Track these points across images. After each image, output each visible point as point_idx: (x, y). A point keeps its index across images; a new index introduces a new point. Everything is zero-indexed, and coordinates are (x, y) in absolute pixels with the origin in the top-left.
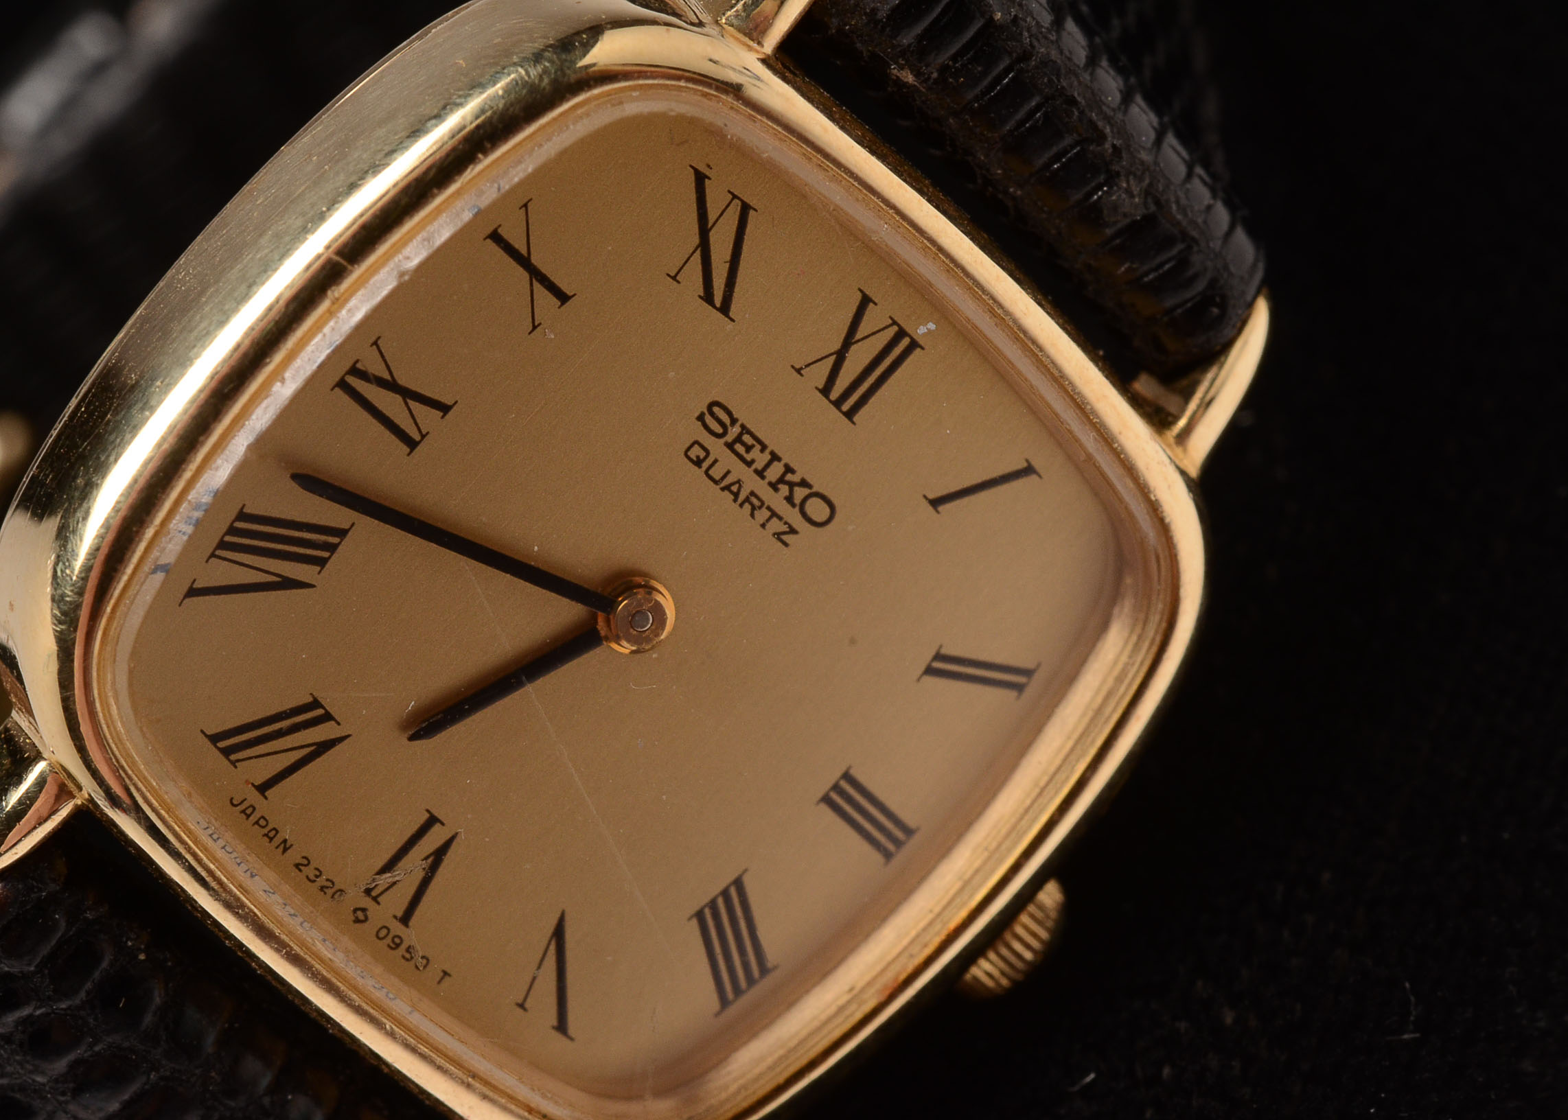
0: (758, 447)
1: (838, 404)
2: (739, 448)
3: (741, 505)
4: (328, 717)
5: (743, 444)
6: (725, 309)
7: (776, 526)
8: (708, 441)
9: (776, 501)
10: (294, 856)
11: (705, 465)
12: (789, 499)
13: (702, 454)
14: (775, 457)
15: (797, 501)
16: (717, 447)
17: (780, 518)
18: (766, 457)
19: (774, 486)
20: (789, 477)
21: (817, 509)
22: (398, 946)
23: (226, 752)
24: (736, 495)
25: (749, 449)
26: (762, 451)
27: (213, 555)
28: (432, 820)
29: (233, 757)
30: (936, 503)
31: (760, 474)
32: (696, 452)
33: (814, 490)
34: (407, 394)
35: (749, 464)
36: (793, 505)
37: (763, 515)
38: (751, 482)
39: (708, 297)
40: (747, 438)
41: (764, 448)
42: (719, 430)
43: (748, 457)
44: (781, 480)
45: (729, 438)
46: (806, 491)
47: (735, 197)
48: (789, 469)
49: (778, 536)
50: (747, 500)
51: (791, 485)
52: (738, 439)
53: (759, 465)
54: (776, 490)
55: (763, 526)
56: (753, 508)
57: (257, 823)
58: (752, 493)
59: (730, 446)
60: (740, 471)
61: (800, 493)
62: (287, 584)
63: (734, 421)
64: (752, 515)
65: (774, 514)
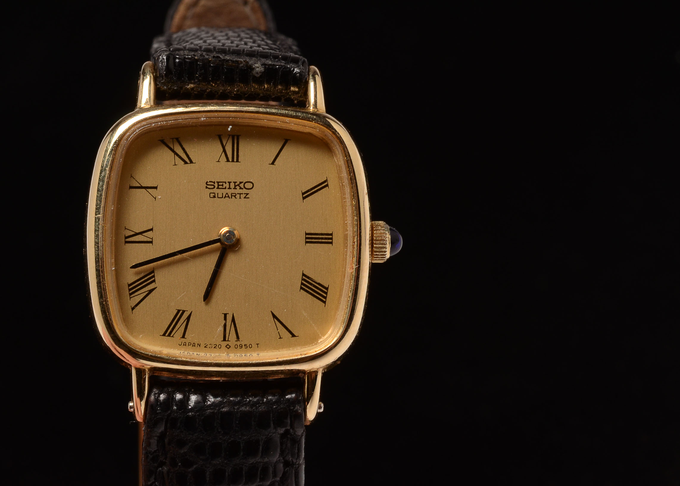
0: (224, 183)
1: (233, 161)
2: (220, 187)
3: (231, 198)
4: (184, 312)
5: (220, 185)
6: (191, 162)
7: (243, 196)
8: (212, 191)
9: (238, 191)
10: (203, 345)
11: (216, 196)
12: (241, 188)
13: (214, 195)
14: (230, 183)
15: (243, 187)
16: (216, 191)
17: (242, 194)
18: (228, 184)
19: (235, 188)
20: (236, 184)
21: (249, 186)
22: (242, 346)
23: (169, 335)
24: (228, 197)
25: (222, 185)
26: (226, 183)
27: (130, 298)
28: (225, 315)
29: (172, 335)
30: (273, 163)
31: (230, 188)
32: (212, 195)
33: (244, 182)
34: (141, 233)
35: (225, 188)
36: (242, 189)
37: (238, 196)
38: (230, 192)
39: (186, 163)
41: (225, 183)
42: (213, 187)
43: (224, 187)
44: (235, 186)
45: (216, 186)
46: (243, 184)
47: (173, 139)
48: (235, 183)
49: (245, 198)
50: (232, 196)
51: (238, 185)
52: (218, 185)
53: (228, 187)
54: (236, 189)
55: (240, 198)
56: (235, 196)
57: (189, 345)
58: (232, 194)
59: (218, 188)
60: (224, 192)
61: (242, 185)
62: (151, 291)
63: (214, 183)
64: (236, 198)
65: (240, 194)
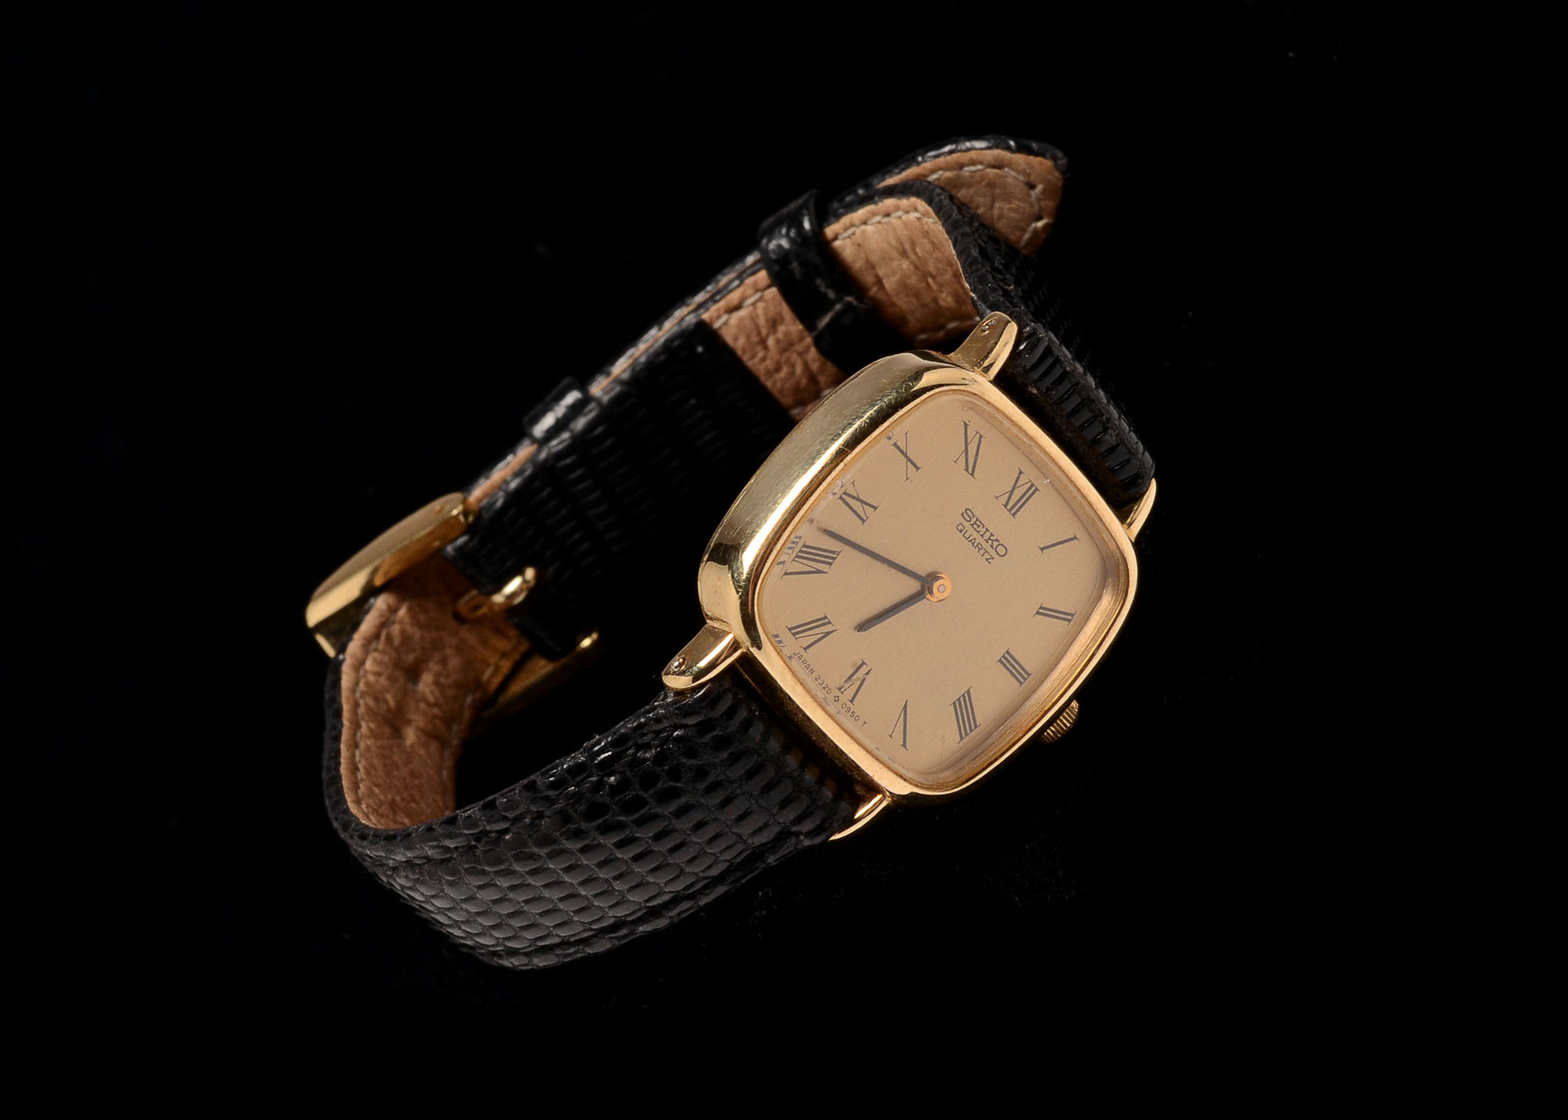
0: (982, 526)
1: (1010, 510)
2: (975, 526)
3: (975, 548)
4: (829, 622)
5: (977, 524)
6: (972, 474)
7: (986, 556)
8: (966, 524)
9: (987, 546)
10: (815, 675)
11: (963, 532)
12: (992, 546)
13: (962, 528)
14: (987, 530)
15: (994, 547)
16: (967, 525)
17: (988, 553)
18: (985, 530)
19: (987, 541)
20: (992, 538)
21: (1001, 550)
22: (849, 711)
23: (794, 634)
24: (973, 544)
25: (978, 526)
26: (983, 527)
27: (794, 560)
28: (863, 663)
29: (796, 636)
30: (1042, 549)
31: (982, 536)
32: (960, 527)
33: (1001, 543)
34: (863, 502)
35: (978, 532)
36: (993, 548)
37: (982, 551)
38: (979, 540)
39: (967, 470)
40: (978, 522)
42: (969, 519)
43: (978, 530)
44: (989, 539)
45: (972, 522)
46: (997, 543)
47: (977, 433)
48: (992, 535)
49: (987, 559)
50: (977, 546)
51: (993, 540)
52: (975, 523)
53: (981, 533)
54: (987, 542)
55: (982, 556)
56: (979, 549)
57: (803, 662)
58: (979, 544)
59: (972, 525)
60: (975, 535)
61: (996, 544)
62: (819, 572)
63: (974, 516)
64: (979, 552)
65: (986, 552)
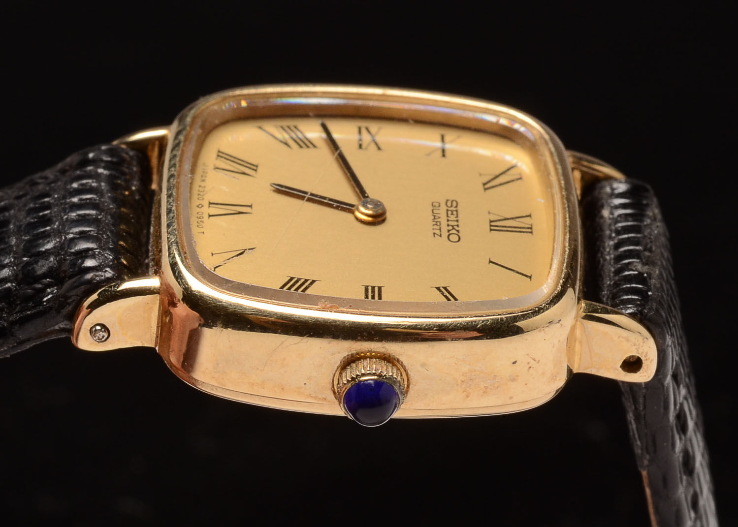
1: (491, 226)
2: (450, 213)
3: (434, 221)
4: (255, 170)
6: (485, 190)
7: (437, 232)
8: (443, 205)
9: (445, 228)
11: (434, 208)
12: (449, 231)
13: (437, 206)
15: (451, 232)
16: (443, 208)
17: (440, 231)
18: (456, 219)
19: (449, 225)
20: (456, 227)
21: (454, 238)
22: (200, 218)
23: (219, 156)
24: (435, 219)
25: (452, 214)
26: (456, 217)
28: (250, 206)
30: (491, 262)
31: (448, 221)
32: (436, 204)
33: (459, 234)
34: (374, 141)
35: (448, 216)
36: (448, 233)
37: (437, 227)
38: (444, 223)
39: (485, 183)
40: (455, 213)
41: (457, 217)
42: (449, 206)
44: (452, 226)
45: (450, 209)
46: (457, 233)
47: (521, 174)
48: (458, 226)
49: (434, 234)
50: (437, 222)
51: (454, 228)
52: (452, 211)
53: (450, 219)
55: (434, 229)
56: (436, 224)
58: (440, 222)
59: (448, 210)
60: (443, 216)
61: (454, 232)
62: (286, 144)
63: (456, 207)
64: (434, 225)
65: (440, 229)
